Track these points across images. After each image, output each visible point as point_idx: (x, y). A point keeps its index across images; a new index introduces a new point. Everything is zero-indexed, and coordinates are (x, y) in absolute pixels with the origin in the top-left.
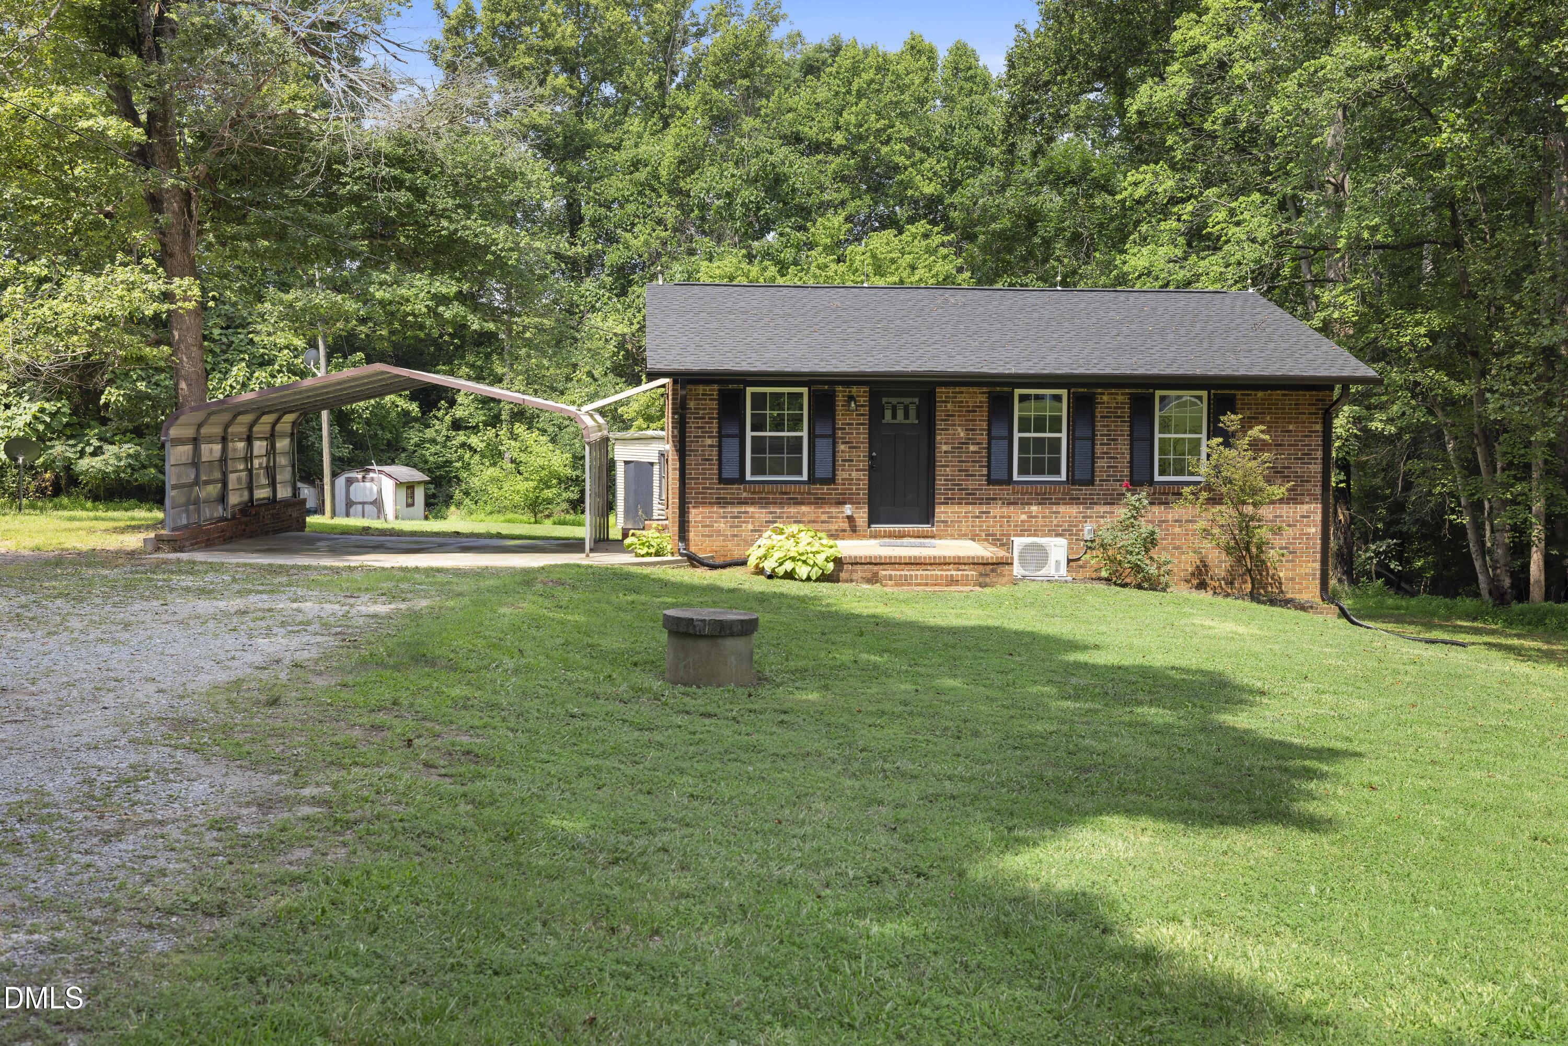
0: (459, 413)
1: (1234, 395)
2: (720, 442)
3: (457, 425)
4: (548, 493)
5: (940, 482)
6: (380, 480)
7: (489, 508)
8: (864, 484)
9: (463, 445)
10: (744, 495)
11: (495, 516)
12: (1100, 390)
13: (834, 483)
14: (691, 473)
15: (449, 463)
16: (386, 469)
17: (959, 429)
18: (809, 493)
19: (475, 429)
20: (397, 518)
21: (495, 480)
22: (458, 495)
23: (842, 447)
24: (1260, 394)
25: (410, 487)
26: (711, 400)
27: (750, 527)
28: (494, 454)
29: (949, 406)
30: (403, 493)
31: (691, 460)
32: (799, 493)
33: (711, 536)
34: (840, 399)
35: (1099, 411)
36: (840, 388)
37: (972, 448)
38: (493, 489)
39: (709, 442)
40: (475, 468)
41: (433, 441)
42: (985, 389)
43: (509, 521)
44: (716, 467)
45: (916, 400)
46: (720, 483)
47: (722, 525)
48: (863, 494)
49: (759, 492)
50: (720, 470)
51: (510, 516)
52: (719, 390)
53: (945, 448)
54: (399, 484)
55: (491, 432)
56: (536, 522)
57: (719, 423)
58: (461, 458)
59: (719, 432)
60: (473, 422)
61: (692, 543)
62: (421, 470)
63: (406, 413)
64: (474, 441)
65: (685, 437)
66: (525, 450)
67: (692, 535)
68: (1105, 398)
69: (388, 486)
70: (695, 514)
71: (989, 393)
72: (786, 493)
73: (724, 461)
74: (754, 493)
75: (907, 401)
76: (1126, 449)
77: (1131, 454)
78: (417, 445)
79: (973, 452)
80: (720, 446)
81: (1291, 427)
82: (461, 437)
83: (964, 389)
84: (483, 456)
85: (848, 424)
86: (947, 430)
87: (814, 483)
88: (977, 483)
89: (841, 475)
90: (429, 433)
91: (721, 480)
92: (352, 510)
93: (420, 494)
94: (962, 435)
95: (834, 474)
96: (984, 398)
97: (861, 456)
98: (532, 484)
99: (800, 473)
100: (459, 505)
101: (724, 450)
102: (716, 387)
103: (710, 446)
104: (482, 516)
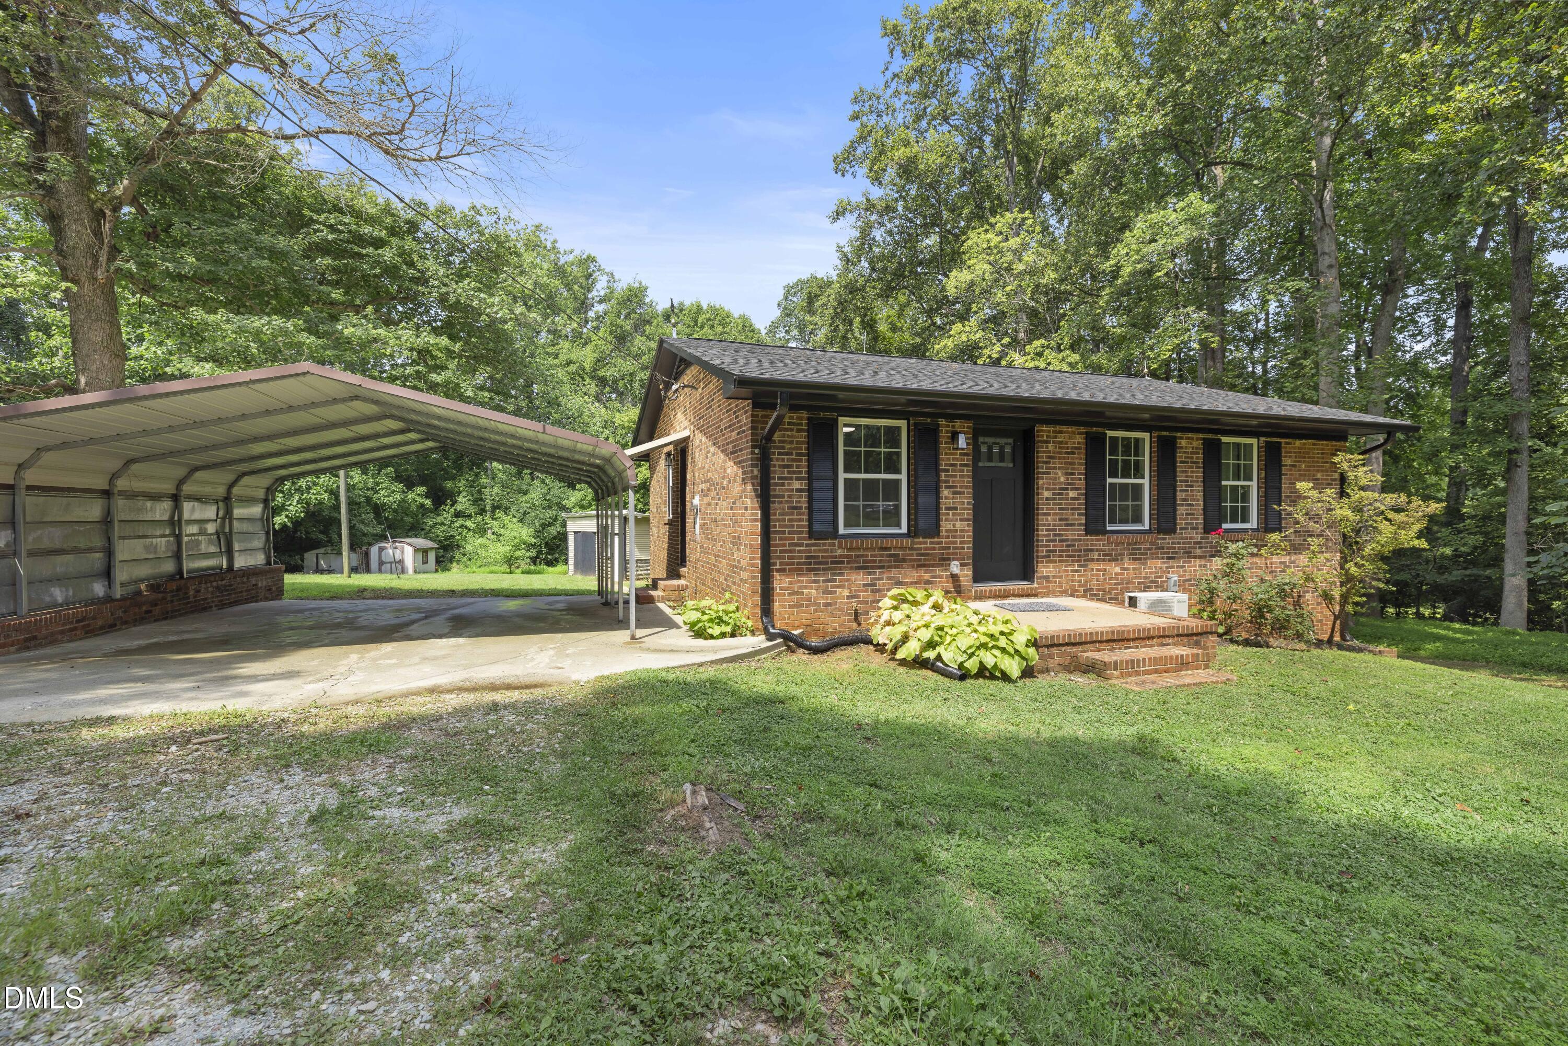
0: (459, 507)
1: (1280, 443)
2: (810, 485)
3: (458, 515)
4: (519, 553)
5: (1042, 533)
6: (403, 548)
7: (478, 563)
8: (968, 537)
9: (462, 526)
10: (839, 552)
11: (483, 569)
12: (1179, 434)
13: (938, 536)
14: (776, 526)
15: (453, 536)
16: (408, 540)
17: (1059, 472)
18: (911, 549)
19: (470, 516)
20: (415, 572)
21: (483, 546)
22: (458, 555)
23: (945, 492)
24: (1298, 443)
25: (425, 551)
26: (799, 430)
27: (846, 592)
28: (482, 531)
29: (1051, 447)
30: (420, 556)
31: (776, 508)
32: (902, 548)
33: (801, 606)
34: (944, 435)
35: (1180, 456)
36: (943, 422)
37: (1072, 494)
38: (482, 552)
39: (796, 485)
40: (470, 540)
41: (442, 524)
42: (1083, 429)
43: (492, 572)
44: (805, 517)
45: (1011, 441)
46: (810, 538)
47: (812, 592)
48: (968, 549)
49: (858, 549)
50: (810, 520)
51: (493, 568)
52: (809, 419)
53: (1047, 494)
54: (416, 550)
55: (480, 518)
56: (511, 572)
57: (808, 461)
58: (460, 534)
59: (809, 472)
60: (468, 513)
61: (777, 616)
62: (434, 541)
63: (422, 506)
64: (469, 523)
65: (769, 478)
66: (503, 526)
67: (776, 606)
68: (1184, 443)
69: (409, 551)
70: (779, 582)
71: (1086, 433)
72: (886, 549)
73: (815, 509)
74: (851, 549)
75: (1002, 441)
76: (1199, 496)
77: (1204, 501)
78: (432, 526)
79: (1073, 499)
80: (810, 490)
81: (1319, 475)
82: (460, 521)
83: (1063, 428)
84: (474, 532)
85: (952, 465)
86: (1048, 473)
87: (916, 535)
88: (1076, 533)
89: (945, 526)
90: (440, 519)
91: (812, 534)
92: (383, 568)
93: (432, 556)
94: (1062, 479)
95: (938, 526)
96: (1080, 439)
97: (965, 502)
98: (508, 548)
99: (898, 525)
100: (458, 562)
101: (816, 494)
102: (805, 414)
103: (799, 490)
104: (474, 569)
